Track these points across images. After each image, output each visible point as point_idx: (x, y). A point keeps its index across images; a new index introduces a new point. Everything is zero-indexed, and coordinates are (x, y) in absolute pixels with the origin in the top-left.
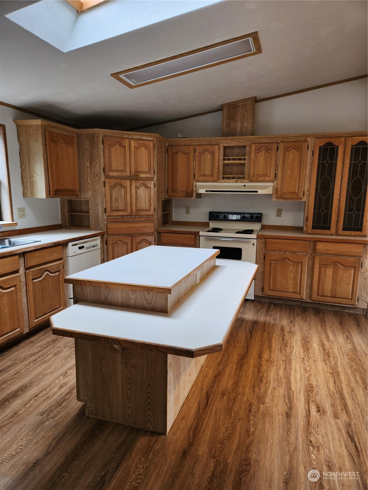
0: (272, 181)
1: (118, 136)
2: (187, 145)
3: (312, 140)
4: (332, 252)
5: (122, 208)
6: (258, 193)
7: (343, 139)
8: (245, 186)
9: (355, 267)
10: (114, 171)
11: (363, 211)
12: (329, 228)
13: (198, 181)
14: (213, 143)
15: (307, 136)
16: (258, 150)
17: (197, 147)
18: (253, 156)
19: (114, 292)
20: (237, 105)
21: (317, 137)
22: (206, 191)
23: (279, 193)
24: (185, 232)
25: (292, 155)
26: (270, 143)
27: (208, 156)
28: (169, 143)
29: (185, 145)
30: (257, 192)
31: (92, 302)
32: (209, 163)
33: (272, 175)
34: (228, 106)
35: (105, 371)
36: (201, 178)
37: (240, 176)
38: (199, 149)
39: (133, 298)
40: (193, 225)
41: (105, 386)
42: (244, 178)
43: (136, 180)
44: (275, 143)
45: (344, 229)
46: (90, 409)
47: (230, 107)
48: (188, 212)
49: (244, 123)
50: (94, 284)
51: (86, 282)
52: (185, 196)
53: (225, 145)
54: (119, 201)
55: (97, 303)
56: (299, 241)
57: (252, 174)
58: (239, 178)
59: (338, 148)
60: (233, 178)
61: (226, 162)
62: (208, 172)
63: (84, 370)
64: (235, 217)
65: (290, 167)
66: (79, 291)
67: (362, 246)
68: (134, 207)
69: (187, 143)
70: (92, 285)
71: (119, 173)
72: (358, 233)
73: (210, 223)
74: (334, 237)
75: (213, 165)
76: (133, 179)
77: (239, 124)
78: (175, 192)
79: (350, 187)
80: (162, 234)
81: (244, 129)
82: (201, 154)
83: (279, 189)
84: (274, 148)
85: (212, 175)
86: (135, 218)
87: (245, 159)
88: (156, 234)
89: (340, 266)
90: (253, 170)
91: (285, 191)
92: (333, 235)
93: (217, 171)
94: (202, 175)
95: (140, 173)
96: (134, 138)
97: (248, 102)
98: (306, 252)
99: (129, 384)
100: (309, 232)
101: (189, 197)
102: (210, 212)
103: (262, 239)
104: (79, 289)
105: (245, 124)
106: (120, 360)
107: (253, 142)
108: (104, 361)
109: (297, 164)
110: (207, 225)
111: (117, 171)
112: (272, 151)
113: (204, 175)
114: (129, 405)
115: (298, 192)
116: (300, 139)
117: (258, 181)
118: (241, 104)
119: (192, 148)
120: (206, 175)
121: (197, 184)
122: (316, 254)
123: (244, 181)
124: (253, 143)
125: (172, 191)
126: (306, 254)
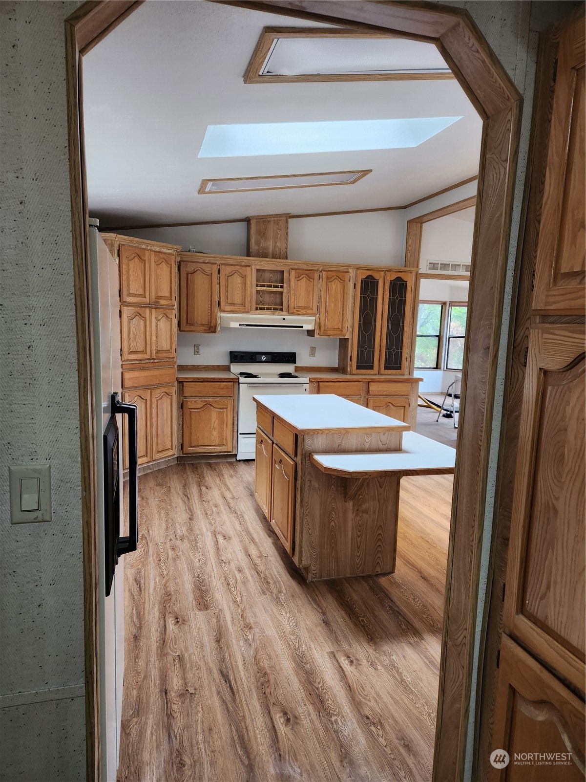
0: (314, 315)
1: (135, 245)
2: (208, 263)
3: (353, 272)
4: (385, 393)
5: (141, 348)
6: (304, 328)
7: (382, 273)
8: (284, 319)
9: (404, 407)
10: (131, 295)
11: (402, 349)
12: (372, 368)
13: (224, 311)
14: (243, 264)
15: (349, 266)
16: (298, 278)
17: (223, 267)
18: (293, 283)
19: (349, 438)
20: (268, 219)
21: (359, 268)
22: (240, 325)
23: (323, 329)
24: (220, 379)
25: (335, 286)
26: (310, 270)
27: (237, 280)
28: (181, 257)
29: (204, 263)
30: (302, 327)
31: (323, 452)
32: (238, 289)
33: (315, 308)
34: (256, 219)
35: (334, 525)
36: (228, 308)
37: (278, 306)
38: (225, 270)
39: (369, 442)
40: (205, 370)
41: (333, 541)
42: (281, 309)
43: (156, 308)
44: (318, 270)
45: (386, 368)
46: (313, 572)
47: (259, 220)
48: (198, 352)
49: (276, 243)
50: (333, 432)
51: (324, 431)
52: (205, 331)
53: (259, 268)
54: (138, 339)
55: (329, 452)
56: (353, 383)
57: (292, 305)
58: (275, 309)
59: (378, 282)
60: (269, 309)
61: (259, 288)
62: (238, 299)
63: (310, 529)
64: (263, 358)
65: (333, 300)
66: (309, 442)
67: (410, 384)
68: (154, 348)
69: (208, 260)
70: (330, 433)
71: (139, 299)
72: (398, 371)
73: (232, 366)
74: (377, 377)
75: (244, 291)
76: (152, 308)
77: (271, 243)
78: (192, 324)
79: (390, 324)
80: (184, 383)
81: (277, 250)
82: (228, 277)
83: (322, 323)
84: (316, 277)
85: (243, 304)
86: (154, 362)
87: (282, 287)
88: (176, 384)
89: (392, 407)
90: (293, 300)
91: (329, 326)
92: (375, 375)
93: (249, 299)
94: (229, 304)
95: (161, 299)
96: (154, 249)
97: (281, 218)
98: (359, 395)
99: (359, 532)
100: (354, 373)
101: (212, 332)
102: (231, 352)
103: (314, 382)
104: (309, 439)
105: (278, 244)
106: (351, 508)
107: (291, 267)
108: (334, 513)
109: (340, 296)
110: (227, 369)
111: (135, 295)
112: (314, 279)
113: (233, 304)
114: (358, 554)
115: (342, 327)
116: (342, 269)
117: (298, 314)
118: (272, 219)
119: (215, 268)
120: (234, 304)
121: (222, 315)
122: (370, 397)
123: (282, 313)
124: (292, 269)
125: (187, 323)
126: (359, 397)
